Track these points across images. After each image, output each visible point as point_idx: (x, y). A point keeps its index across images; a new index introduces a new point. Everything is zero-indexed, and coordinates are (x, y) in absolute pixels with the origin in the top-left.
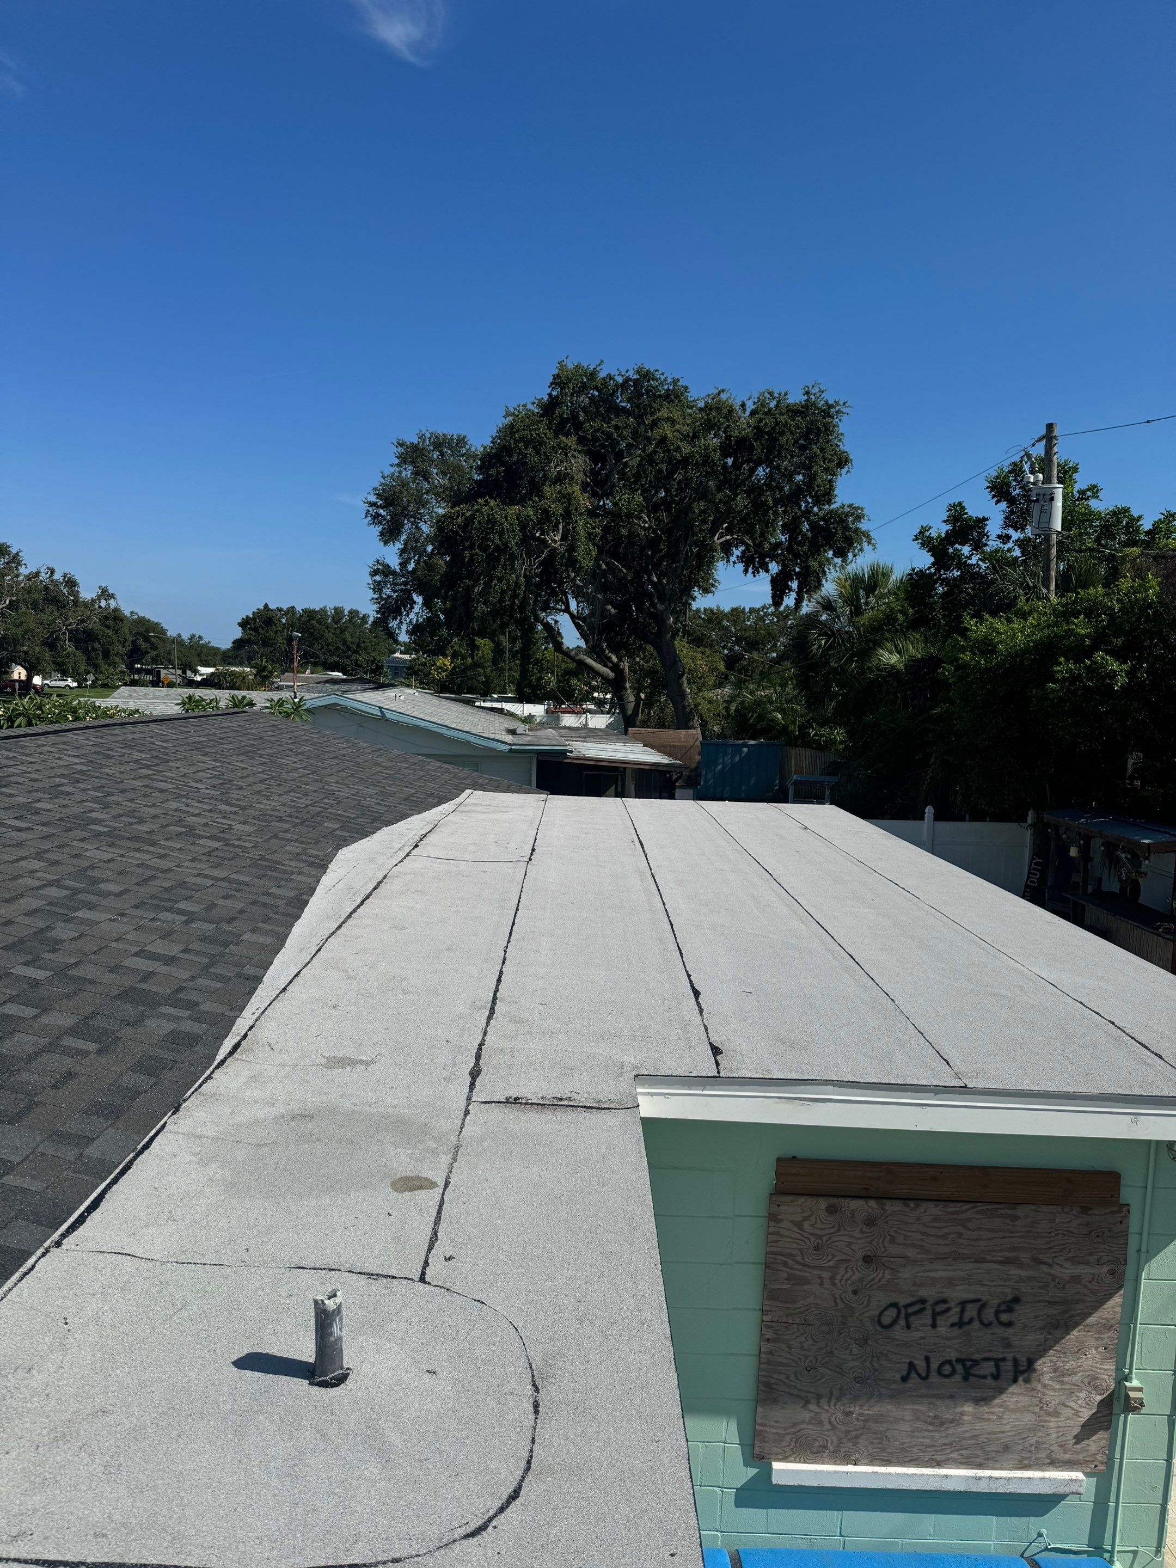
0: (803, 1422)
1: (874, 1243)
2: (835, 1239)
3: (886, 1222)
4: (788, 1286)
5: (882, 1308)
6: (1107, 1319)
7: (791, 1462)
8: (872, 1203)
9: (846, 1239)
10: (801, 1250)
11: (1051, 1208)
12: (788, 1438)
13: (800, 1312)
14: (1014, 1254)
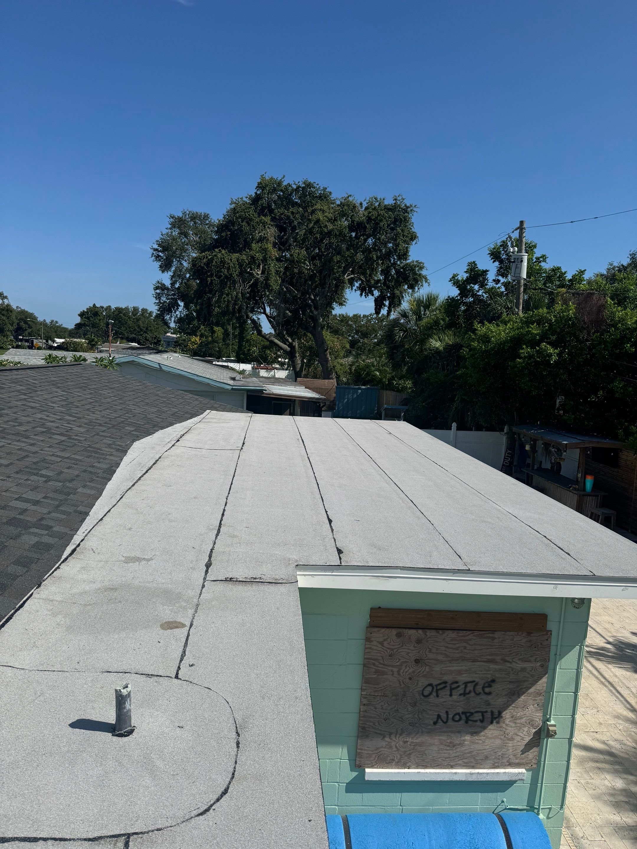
0: (382, 747)
1: (421, 652)
2: (399, 651)
3: (427, 641)
4: (375, 676)
5: (424, 687)
6: (539, 690)
7: (375, 768)
8: (420, 631)
9: (406, 650)
10: (382, 657)
11: (512, 633)
12: (374, 756)
13: (382, 690)
14: (493, 657)
